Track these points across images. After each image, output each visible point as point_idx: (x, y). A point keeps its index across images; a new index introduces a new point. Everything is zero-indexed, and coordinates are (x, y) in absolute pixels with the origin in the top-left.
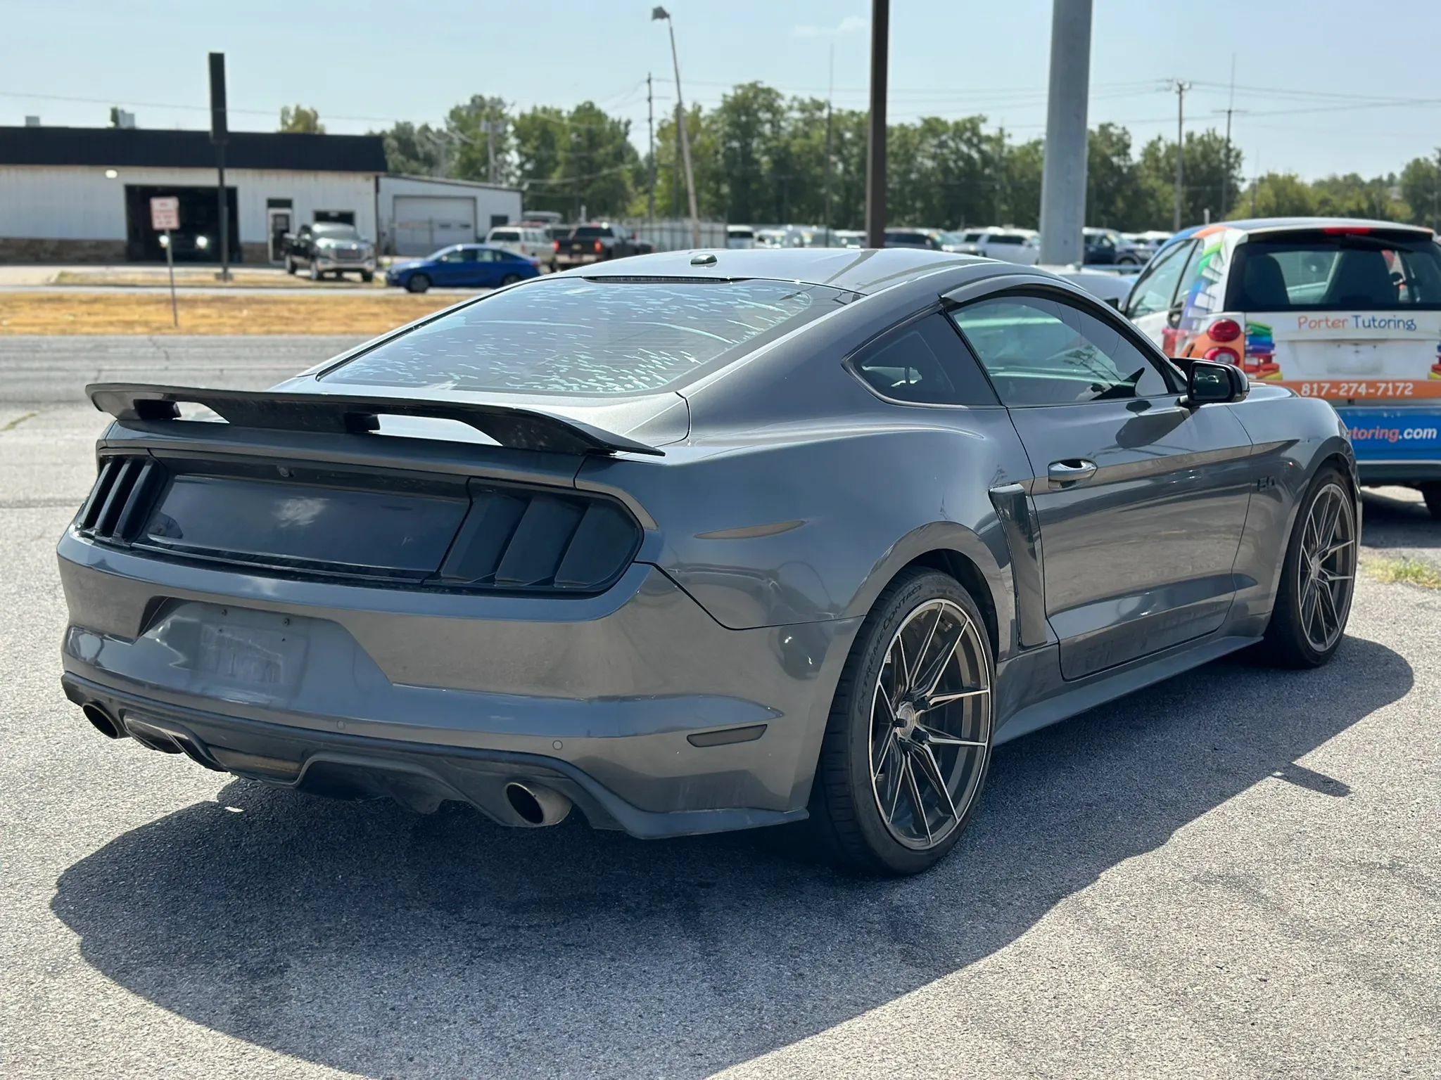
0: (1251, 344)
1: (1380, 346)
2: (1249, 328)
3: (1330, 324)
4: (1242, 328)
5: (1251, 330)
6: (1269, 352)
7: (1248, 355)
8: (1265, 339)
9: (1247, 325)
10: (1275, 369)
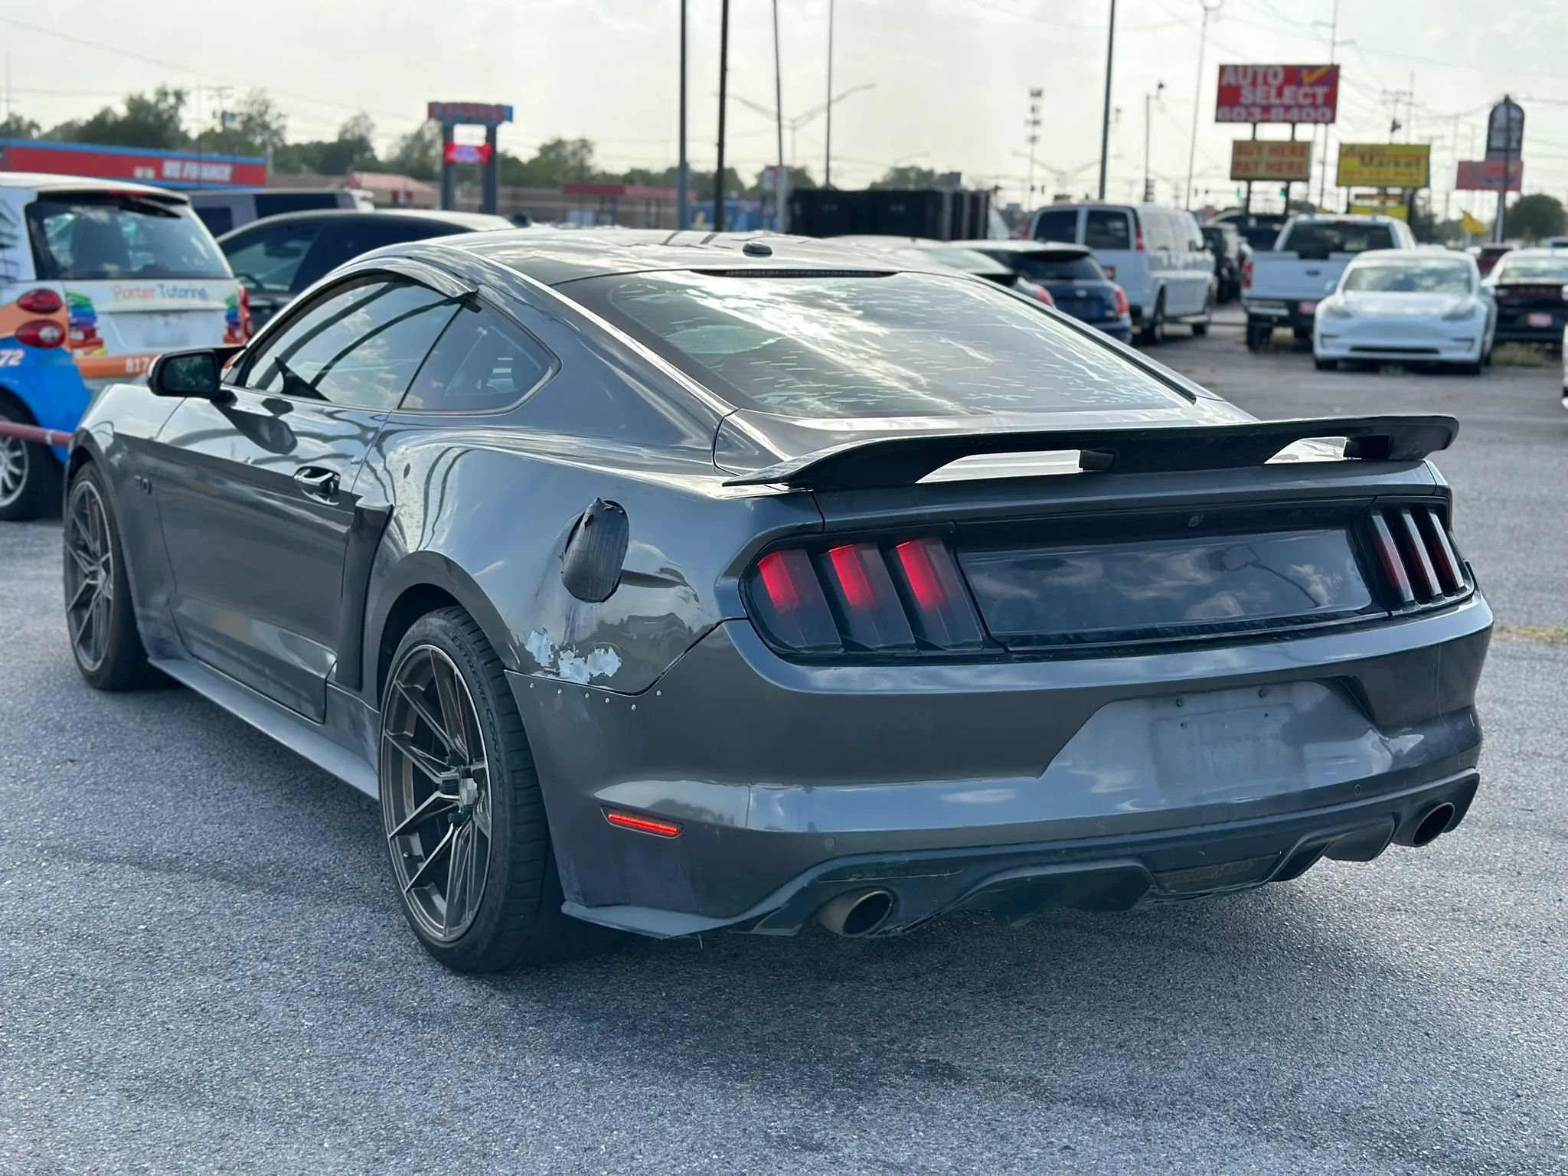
0: (75, 315)
1: (184, 316)
2: (70, 298)
3: (141, 293)
4: (63, 299)
5: (72, 300)
6: (91, 324)
7: (73, 328)
8: (86, 310)
9: (67, 295)
10: (99, 343)
